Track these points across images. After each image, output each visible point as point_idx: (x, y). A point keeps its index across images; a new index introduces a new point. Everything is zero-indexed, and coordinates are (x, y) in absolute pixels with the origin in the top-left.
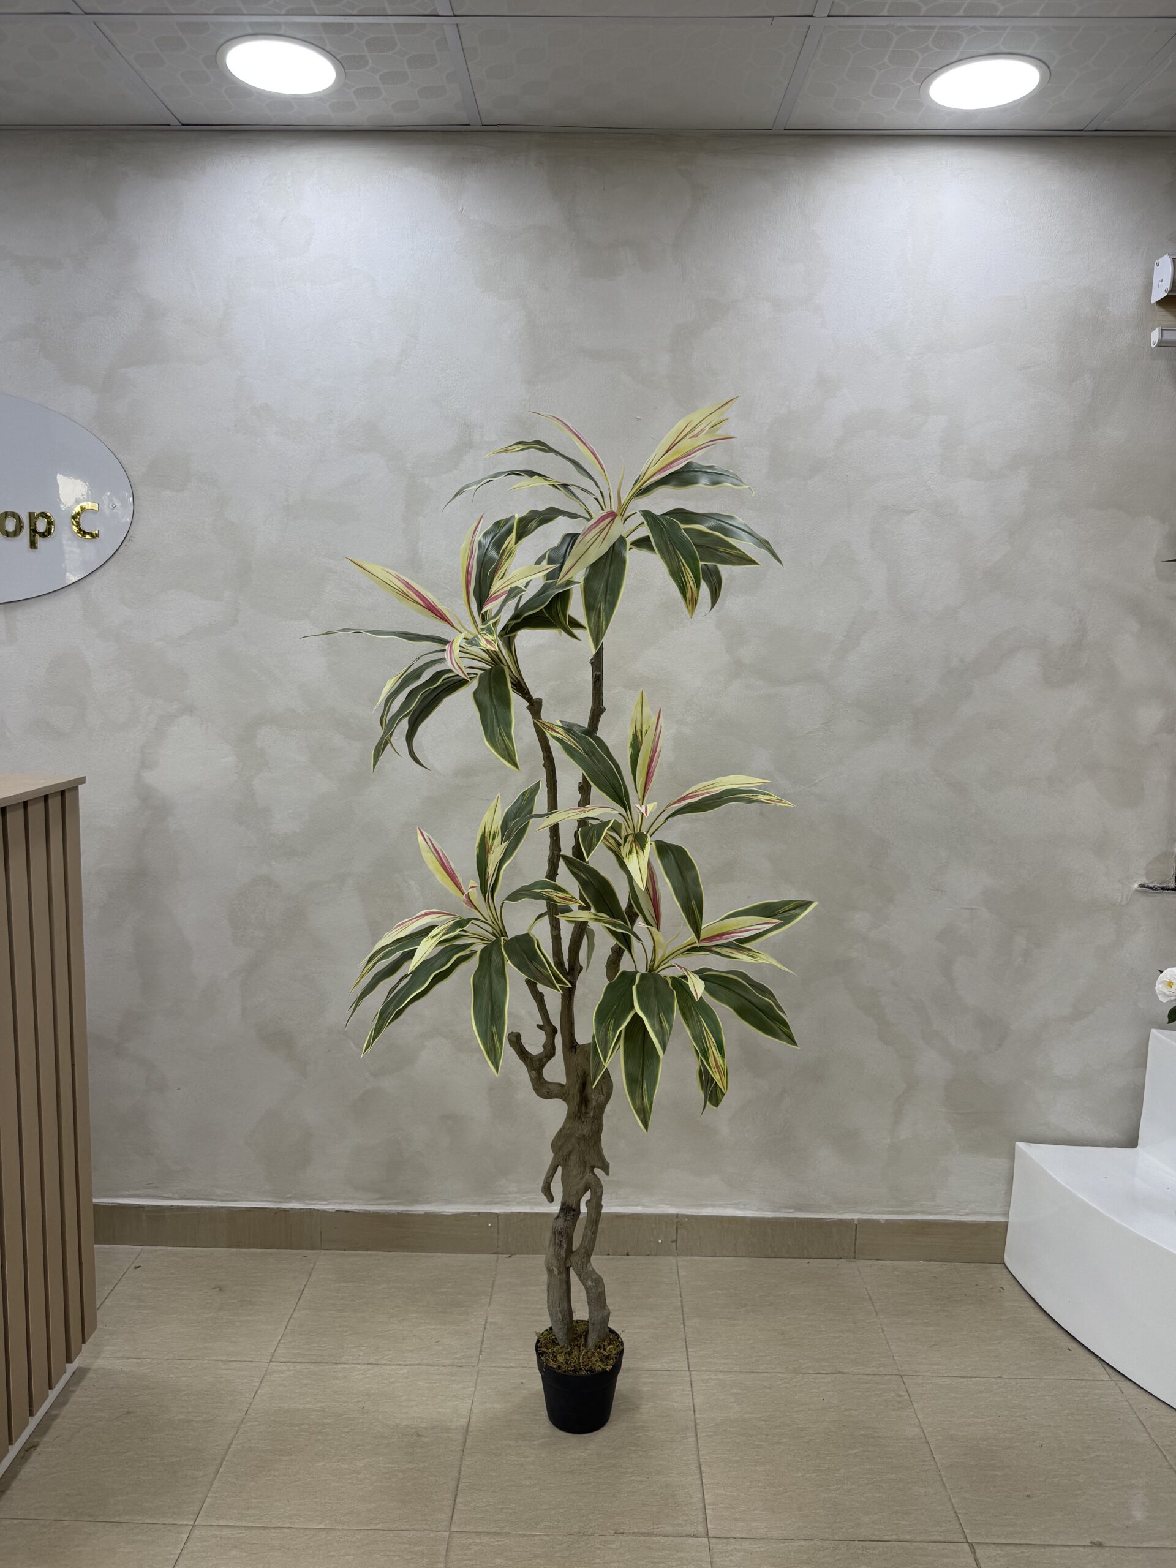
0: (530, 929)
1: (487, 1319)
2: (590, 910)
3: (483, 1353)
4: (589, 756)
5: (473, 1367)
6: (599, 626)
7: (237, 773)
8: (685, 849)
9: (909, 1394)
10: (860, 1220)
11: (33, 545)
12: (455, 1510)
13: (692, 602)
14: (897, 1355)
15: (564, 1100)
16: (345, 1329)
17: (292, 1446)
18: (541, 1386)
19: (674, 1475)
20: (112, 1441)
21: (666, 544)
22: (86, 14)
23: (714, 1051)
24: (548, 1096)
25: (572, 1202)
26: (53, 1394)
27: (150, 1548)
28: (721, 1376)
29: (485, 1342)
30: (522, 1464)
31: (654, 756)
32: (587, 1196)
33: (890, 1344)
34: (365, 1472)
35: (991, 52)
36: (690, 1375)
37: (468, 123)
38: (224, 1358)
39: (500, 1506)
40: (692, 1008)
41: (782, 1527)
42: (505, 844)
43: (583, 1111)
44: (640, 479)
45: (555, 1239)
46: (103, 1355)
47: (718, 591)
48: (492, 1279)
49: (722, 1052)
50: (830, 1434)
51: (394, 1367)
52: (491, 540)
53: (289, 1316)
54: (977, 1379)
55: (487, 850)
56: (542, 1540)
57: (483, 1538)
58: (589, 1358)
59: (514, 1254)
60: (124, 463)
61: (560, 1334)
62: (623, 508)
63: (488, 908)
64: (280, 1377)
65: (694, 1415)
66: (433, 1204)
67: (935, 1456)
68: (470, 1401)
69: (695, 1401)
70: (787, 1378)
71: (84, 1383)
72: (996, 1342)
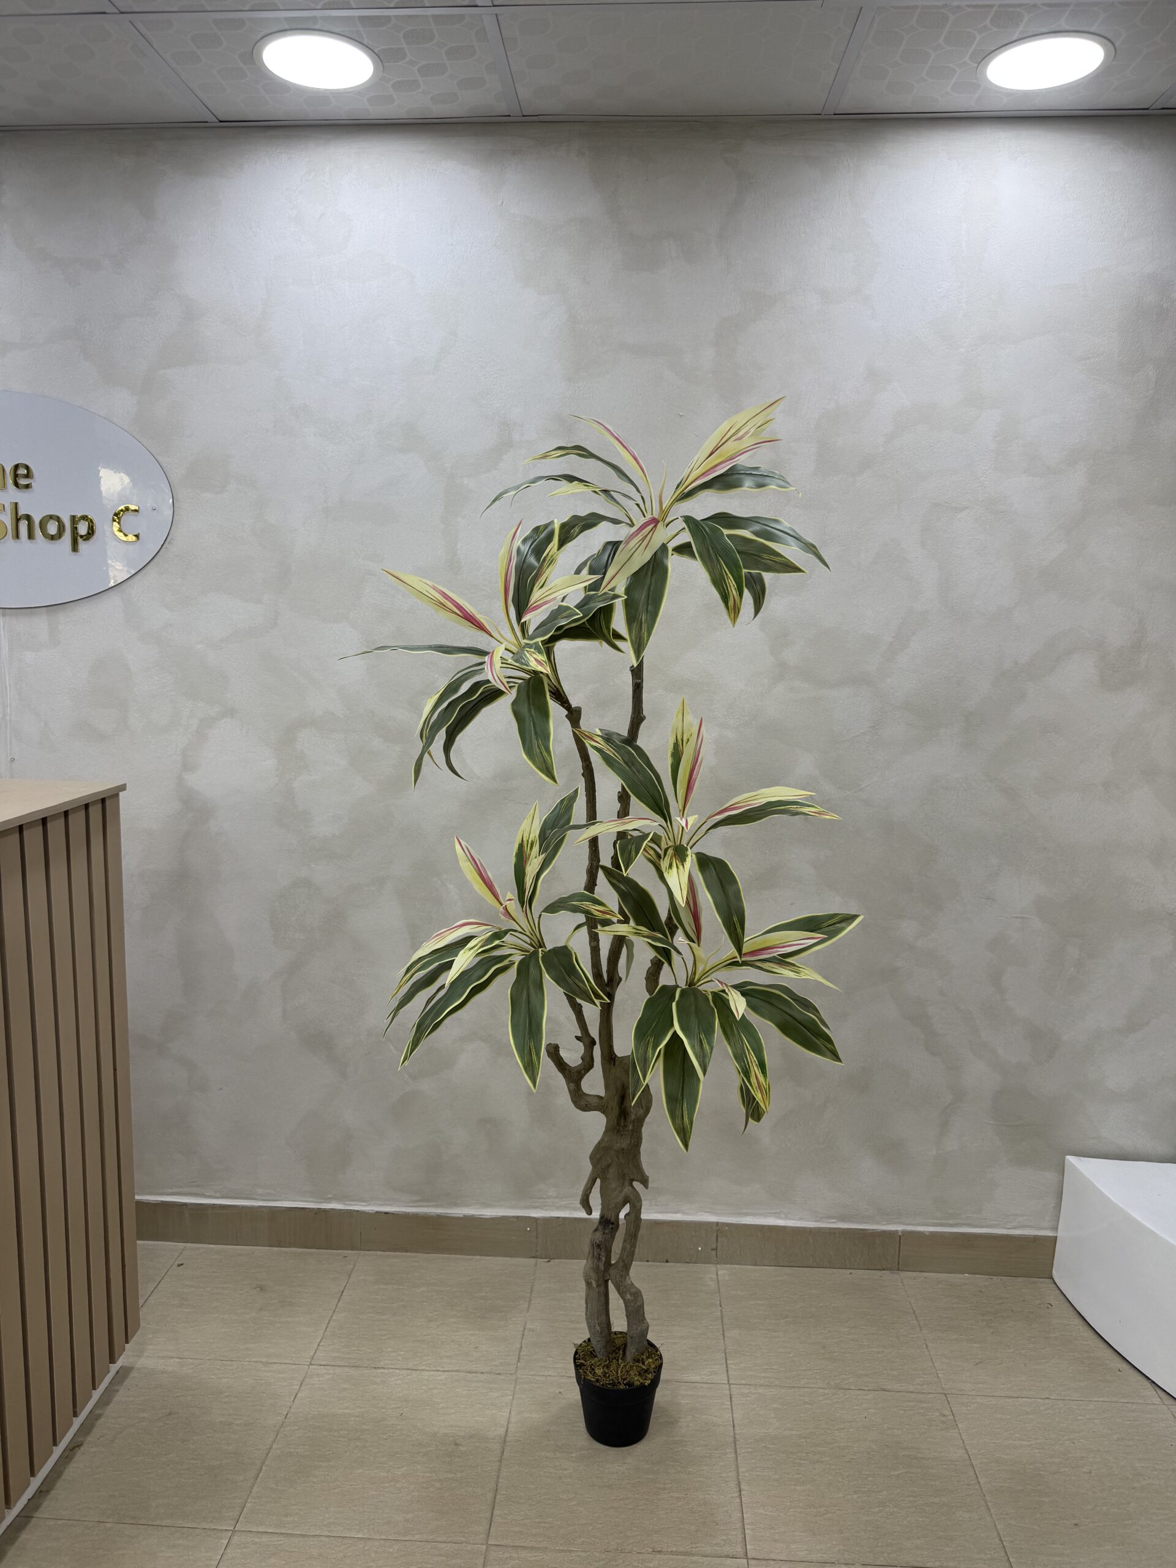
0: (568, 940)
1: (525, 1325)
2: (628, 923)
3: (521, 1360)
4: (628, 766)
5: (511, 1374)
6: (640, 638)
7: (277, 776)
8: (727, 862)
9: (953, 1415)
10: (904, 1232)
11: (75, 548)
12: (492, 1523)
13: (734, 611)
14: (941, 1372)
15: (603, 1113)
16: (384, 1333)
17: (331, 1452)
18: (579, 1397)
19: (712, 1492)
20: (155, 1442)
21: (708, 551)
22: (122, 13)
23: (755, 1070)
24: (587, 1109)
25: (610, 1216)
26: (96, 1395)
27: (191, 1553)
28: (760, 1390)
29: (523, 1349)
30: (560, 1477)
31: (695, 765)
32: (626, 1209)
33: (934, 1360)
34: (404, 1481)
35: (1052, 30)
36: (730, 1388)
37: (507, 114)
38: (264, 1360)
39: (537, 1520)
40: (733, 1027)
41: (822, 1549)
42: (543, 856)
43: (622, 1124)
44: (682, 484)
45: (594, 1252)
46: (146, 1354)
47: (761, 599)
48: (531, 1284)
49: (764, 1071)
50: (872, 1453)
51: (431, 1373)
52: (529, 548)
53: (329, 1318)
54: (1024, 1399)
55: (525, 860)
56: (580, 1556)
57: (520, 1552)
58: (627, 1372)
59: (553, 1259)
60: (164, 465)
61: (598, 1346)
62: (665, 513)
63: (526, 919)
64: (319, 1381)
65: (734, 1430)
66: (471, 1207)
67: (980, 1480)
68: (508, 1410)
69: (735, 1415)
70: (828, 1394)
71: (127, 1382)
72: (1044, 1361)
